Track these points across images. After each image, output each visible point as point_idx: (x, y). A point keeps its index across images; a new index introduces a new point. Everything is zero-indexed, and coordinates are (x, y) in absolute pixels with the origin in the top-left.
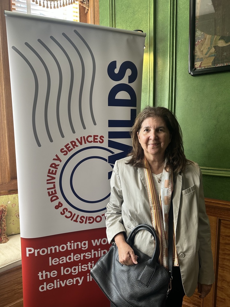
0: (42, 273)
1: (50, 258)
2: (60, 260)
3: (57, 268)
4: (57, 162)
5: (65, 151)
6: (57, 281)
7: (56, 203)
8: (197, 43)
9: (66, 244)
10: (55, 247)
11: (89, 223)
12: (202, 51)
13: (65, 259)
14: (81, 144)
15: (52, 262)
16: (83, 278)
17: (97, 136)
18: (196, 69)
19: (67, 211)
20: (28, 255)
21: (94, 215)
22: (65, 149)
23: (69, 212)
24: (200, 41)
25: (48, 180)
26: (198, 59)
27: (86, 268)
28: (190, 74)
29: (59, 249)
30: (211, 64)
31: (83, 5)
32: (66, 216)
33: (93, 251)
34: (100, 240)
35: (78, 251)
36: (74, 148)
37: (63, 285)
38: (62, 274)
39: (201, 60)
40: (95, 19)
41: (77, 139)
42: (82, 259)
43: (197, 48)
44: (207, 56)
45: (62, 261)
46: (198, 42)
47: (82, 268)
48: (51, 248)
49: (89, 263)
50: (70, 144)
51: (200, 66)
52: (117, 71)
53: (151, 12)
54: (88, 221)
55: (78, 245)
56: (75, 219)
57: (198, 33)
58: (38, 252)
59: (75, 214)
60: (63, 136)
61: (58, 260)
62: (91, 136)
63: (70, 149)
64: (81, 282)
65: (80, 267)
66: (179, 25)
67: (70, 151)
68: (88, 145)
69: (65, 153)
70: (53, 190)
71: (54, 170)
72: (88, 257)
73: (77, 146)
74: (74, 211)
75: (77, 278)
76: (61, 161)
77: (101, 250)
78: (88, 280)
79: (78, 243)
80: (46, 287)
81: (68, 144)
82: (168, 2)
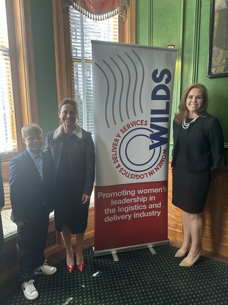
0: (107, 209)
1: (112, 200)
2: (118, 202)
3: (116, 207)
4: (118, 138)
5: (123, 131)
6: (115, 216)
7: (117, 164)
8: (213, 55)
9: (122, 191)
10: (115, 193)
11: (136, 178)
12: (217, 61)
13: (120, 202)
14: (133, 126)
15: (113, 203)
16: (131, 215)
17: (143, 121)
18: (212, 73)
19: (123, 170)
20: (99, 197)
21: (139, 174)
22: (123, 130)
23: (124, 171)
24: (216, 54)
25: (112, 149)
26: (214, 66)
27: (134, 209)
28: (208, 76)
29: (117, 194)
30: (223, 71)
31: (122, 16)
32: (122, 173)
33: (138, 197)
34: (143, 190)
35: (129, 197)
36: (129, 129)
37: (119, 219)
38: (119, 211)
39: (216, 67)
40: (132, 28)
41: (131, 123)
42: (131, 202)
43: (213, 59)
44: (220, 64)
45: (119, 203)
46: (215, 54)
47: (131, 209)
48: (113, 193)
49: (136, 205)
50: (126, 126)
51: (215, 72)
52: (158, 76)
53: (180, 30)
54: (135, 178)
55: (129, 192)
56: (127, 175)
57: (215, 48)
58: (105, 195)
59: (128, 172)
60: (122, 121)
61: (116, 202)
62: (139, 121)
63: (126, 129)
64: (130, 218)
65: (130, 207)
66: (201, 41)
67: (126, 131)
68: (137, 127)
69: (123, 132)
70: (115, 156)
71: (116, 143)
72: (135, 201)
73: (130, 127)
74: (127, 170)
75: (127, 215)
76: (120, 137)
77: (143, 197)
78: (135, 217)
79: (129, 191)
80: (109, 219)
81: (125, 126)
82: (193, 24)
